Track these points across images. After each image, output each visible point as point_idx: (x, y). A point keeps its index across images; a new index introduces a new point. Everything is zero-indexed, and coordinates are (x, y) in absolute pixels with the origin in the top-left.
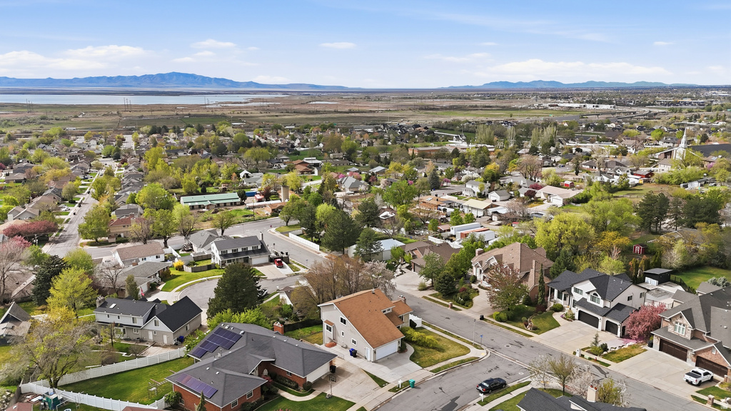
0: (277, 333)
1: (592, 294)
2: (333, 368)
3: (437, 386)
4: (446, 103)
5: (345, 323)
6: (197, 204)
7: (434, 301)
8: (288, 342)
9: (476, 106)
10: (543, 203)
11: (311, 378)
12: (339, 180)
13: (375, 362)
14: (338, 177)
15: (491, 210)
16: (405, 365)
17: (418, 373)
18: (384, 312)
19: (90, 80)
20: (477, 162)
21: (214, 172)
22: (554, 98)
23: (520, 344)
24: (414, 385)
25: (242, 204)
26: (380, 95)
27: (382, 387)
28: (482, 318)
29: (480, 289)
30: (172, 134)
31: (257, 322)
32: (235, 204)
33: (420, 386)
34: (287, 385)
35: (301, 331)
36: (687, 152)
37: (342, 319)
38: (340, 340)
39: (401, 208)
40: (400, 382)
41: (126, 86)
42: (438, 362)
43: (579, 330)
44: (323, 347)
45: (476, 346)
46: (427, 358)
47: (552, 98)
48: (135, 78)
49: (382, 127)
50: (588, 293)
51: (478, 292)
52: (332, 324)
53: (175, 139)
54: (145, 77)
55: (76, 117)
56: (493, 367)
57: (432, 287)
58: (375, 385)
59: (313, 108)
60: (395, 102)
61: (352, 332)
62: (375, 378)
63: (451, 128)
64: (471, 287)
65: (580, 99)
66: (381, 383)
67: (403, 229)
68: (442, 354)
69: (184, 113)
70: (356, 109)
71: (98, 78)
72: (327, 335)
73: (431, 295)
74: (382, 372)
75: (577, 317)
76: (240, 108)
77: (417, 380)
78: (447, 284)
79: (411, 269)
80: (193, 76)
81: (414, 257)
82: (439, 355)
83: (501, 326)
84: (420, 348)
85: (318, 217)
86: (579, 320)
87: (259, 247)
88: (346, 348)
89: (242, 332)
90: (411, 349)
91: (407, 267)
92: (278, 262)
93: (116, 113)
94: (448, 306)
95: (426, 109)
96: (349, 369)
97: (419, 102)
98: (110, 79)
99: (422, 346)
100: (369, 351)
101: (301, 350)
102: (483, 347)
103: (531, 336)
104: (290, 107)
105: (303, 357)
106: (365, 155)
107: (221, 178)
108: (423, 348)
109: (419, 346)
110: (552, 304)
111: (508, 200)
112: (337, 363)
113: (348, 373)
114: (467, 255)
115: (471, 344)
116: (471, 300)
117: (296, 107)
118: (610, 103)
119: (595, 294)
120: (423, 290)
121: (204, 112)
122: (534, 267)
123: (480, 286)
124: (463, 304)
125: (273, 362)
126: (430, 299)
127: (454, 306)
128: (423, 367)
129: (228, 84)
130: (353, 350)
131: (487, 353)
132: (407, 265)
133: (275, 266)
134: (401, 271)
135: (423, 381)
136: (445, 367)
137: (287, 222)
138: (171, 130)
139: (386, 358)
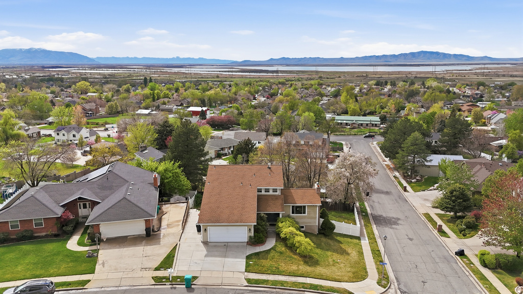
2: (147, 232)
6: (345, 122)
7: (431, 220)
13: (206, 243)
18: (260, 191)
19: (365, 58)
30: (389, 86)
41: (387, 61)
48: (394, 56)
54: (401, 55)
55: (340, 77)
58: (154, 265)
66: (164, 266)
69: (413, 76)
71: (371, 57)
76: (461, 73)
80: (437, 53)
84: (281, 249)
89: (109, 170)
90: (268, 246)
93: (365, 75)
94: (436, 229)
98: (378, 57)
105: (113, 206)
108: (287, 251)
109: (287, 246)
120: (436, 208)
125: (99, 203)
126: (428, 217)
138: (389, 84)
139: (223, 244)
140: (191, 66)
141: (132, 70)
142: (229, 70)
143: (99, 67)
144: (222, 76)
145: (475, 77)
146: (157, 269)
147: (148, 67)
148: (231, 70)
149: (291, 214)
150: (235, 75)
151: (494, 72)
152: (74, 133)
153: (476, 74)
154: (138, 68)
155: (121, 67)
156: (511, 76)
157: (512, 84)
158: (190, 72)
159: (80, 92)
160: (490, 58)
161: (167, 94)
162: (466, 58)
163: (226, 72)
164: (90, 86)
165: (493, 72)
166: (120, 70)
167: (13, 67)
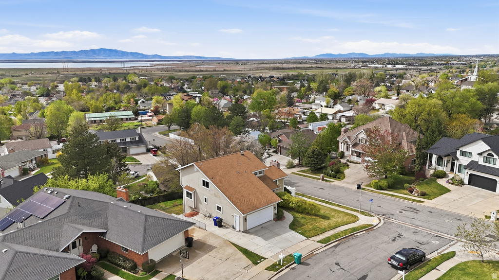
0: (121, 200)
1: (485, 155)
2: (189, 241)
3: (331, 261)
4: (291, 66)
5: (207, 186)
6: (98, 119)
7: (304, 176)
8: (129, 208)
9: (312, 67)
10: (379, 111)
11: (156, 254)
12: (215, 102)
13: (246, 231)
14: (214, 101)
15: (338, 115)
16: (284, 236)
17: (303, 244)
18: (256, 174)
19: (42, 54)
20: (320, 90)
21: (117, 100)
22: (365, 62)
23: (416, 211)
24: (300, 261)
25: (136, 119)
26: (245, 62)
27: (256, 264)
28: (359, 187)
29: (349, 163)
30: (94, 82)
31: (100, 189)
32: (130, 119)
33: (308, 261)
34: (120, 266)
35: (162, 204)
36: (479, 78)
37: (204, 181)
38: (203, 207)
39: (266, 112)
40: (281, 257)
41: (68, 58)
42: (324, 231)
43: (475, 194)
44: (182, 217)
45: (362, 213)
46: (310, 227)
47: (362, 62)
48: (74, 52)
49: (247, 78)
50: (480, 154)
51: (348, 165)
52: (192, 189)
53: (96, 86)
55: (27, 74)
56: (396, 235)
57: (300, 165)
58: (246, 261)
59: (198, 69)
60: (256, 66)
61: (216, 196)
62: (246, 252)
63: (296, 78)
64: (340, 162)
65: (382, 62)
66: (255, 259)
67: (267, 128)
68: (327, 222)
69: (106, 72)
70: (229, 69)
72: (188, 202)
73: (299, 171)
74: (255, 244)
75: (466, 181)
76: (146, 69)
77: (304, 253)
78: (316, 158)
79: (277, 153)
80: (116, 51)
81: (280, 141)
82: (325, 223)
83: (382, 193)
84: (299, 215)
85: (192, 117)
86: (469, 184)
87: (137, 139)
88: (210, 217)
89: (67, 196)
90: (289, 217)
91: (274, 152)
92: (154, 151)
93: (56, 72)
94: (319, 179)
95: (277, 69)
96: (211, 241)
97: (272, 65)
98: (57, 53)
99: (302, 213)
100: (238, 219)
101: (143, 217)
102: (372, 214)
103: (422, 202)
104: (182, 69)
105: (145, 226)
106: (235, 90)
107: (122, 104)
108: (303, 216)
109: (299, 212)
110: (432, 172)
111: (349, 110)
112: (197, 235)
113: (210, 246)
114: (333, 135)
115: (357, 211)
116: (343, 173)
117: (186, 69)
118: (403, 64)
119: (489, 155)
120: (291, 168)
121: (121, 72)
122: (405, 138)
123: (348, 161)
124: (335, 177)
125: (103, 234)
126: (299, 174)
127: (325, 179)
128: (308, 237)
129: (139, 56)
130: (217, 218)
131: (380, 220)
132: (274, 150)
133: (152, 155)
134: (268, 154)
135: (311, 255)
136: (335, 236)
137: (169, 127)
138: (93, 80)
139: (259, 227)
145: (159, 72)
151: (172, 68)
153: (158, 69)
156: (186, 71)
157: (194, 77)
160: (159, 56)
162: (141, 56)
165: (170, 68)
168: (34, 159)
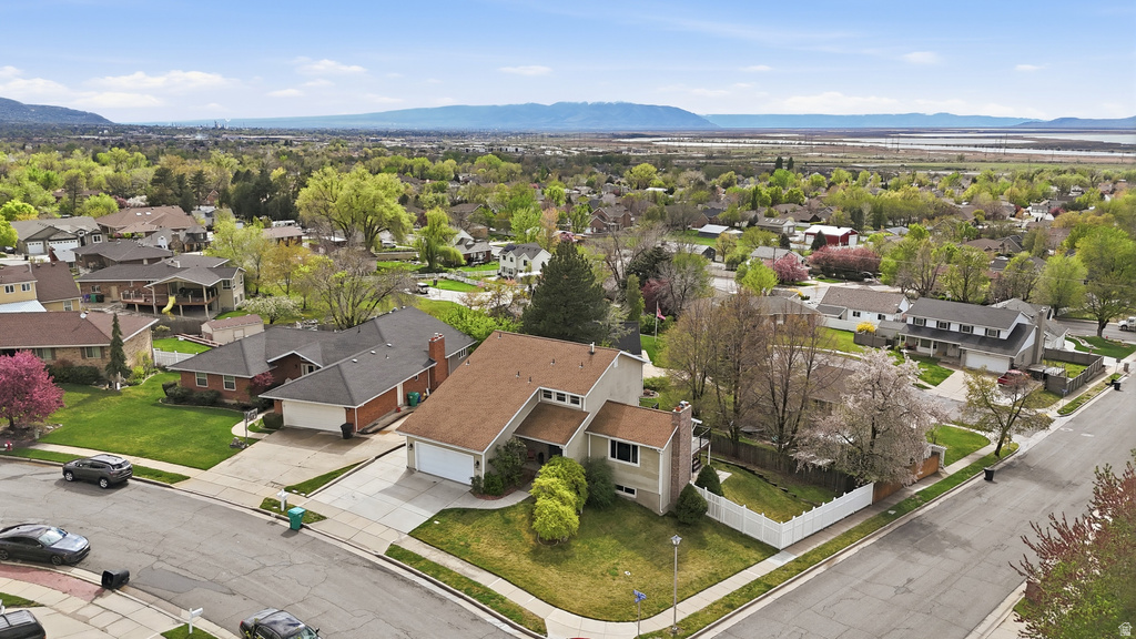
13: (412, 470)
62: (328, 478)
139: (432, 479)
140: (911, 133)
141: (771, 141)
142: (998, 141)
143: (712, 136)
144: (974, 158)
146: (288, 489)
147: (809, 135)
148: (1003, 141)
149: (609, 458)
150: (1011, 155)
152: (525, 257)
154: (787, 138)
155: (753, 135)
158: (895, 146)
159: (635, 186)
161: (797, 195)
163: (992, 146)
164: (657, 172)
166: (747, 141)
167: (567, 136)
168: (781, 318)
